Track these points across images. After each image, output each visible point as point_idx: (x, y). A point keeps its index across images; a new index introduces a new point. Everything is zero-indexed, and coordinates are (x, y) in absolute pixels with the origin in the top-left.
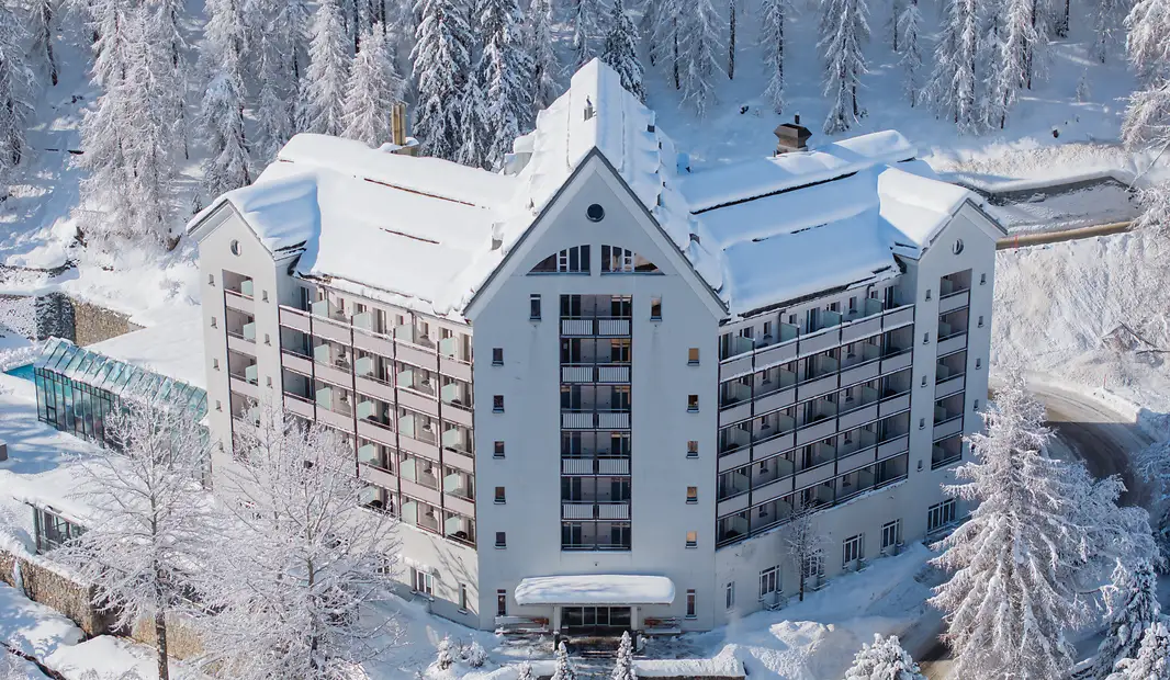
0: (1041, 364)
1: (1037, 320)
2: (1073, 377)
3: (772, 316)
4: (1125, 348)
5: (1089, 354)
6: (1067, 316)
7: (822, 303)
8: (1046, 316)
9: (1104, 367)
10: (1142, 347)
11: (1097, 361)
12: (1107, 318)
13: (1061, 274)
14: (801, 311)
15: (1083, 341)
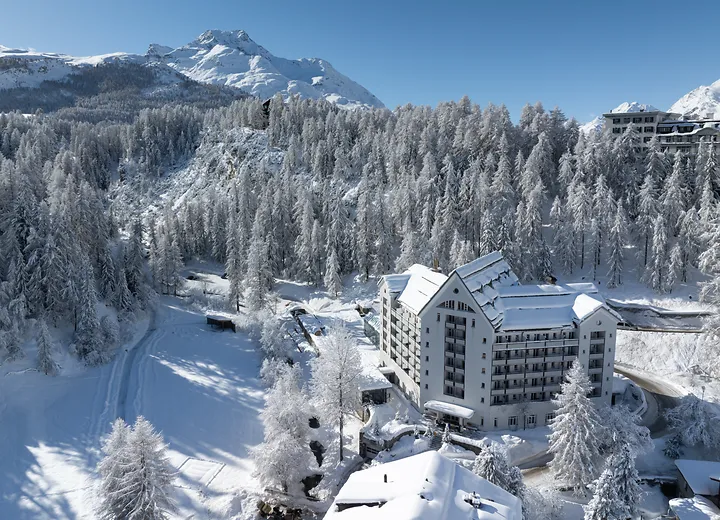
0: (661, 373)
1: (664, 358)
2: (672, 380)
3: (519, 333)
4: (695, 373)
5: (681, 373)
6: (676, 358)
7: (541, 333)
8: (667, 357)
9: (685, 378)
10: (704, 374)
11: (683, 376)
12: (691, 362)
13: (677, 344)
14: (532, 334)
15: (680, 368)
